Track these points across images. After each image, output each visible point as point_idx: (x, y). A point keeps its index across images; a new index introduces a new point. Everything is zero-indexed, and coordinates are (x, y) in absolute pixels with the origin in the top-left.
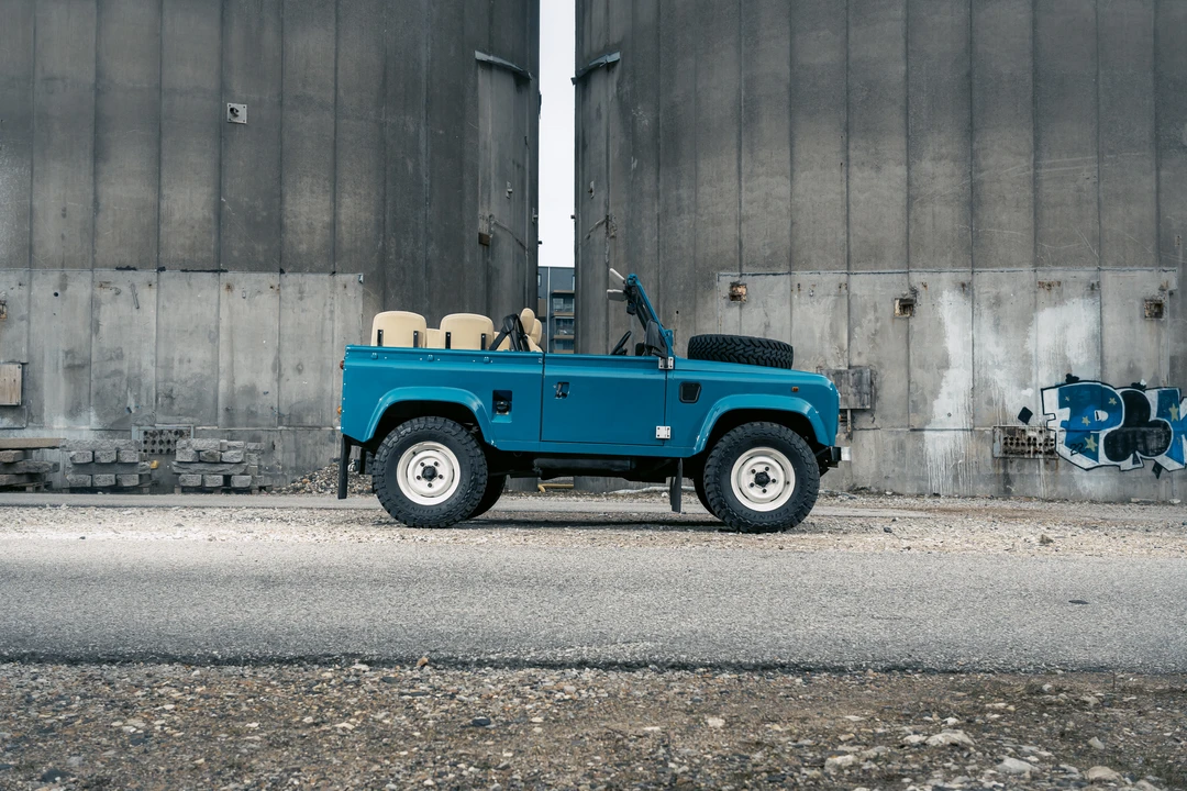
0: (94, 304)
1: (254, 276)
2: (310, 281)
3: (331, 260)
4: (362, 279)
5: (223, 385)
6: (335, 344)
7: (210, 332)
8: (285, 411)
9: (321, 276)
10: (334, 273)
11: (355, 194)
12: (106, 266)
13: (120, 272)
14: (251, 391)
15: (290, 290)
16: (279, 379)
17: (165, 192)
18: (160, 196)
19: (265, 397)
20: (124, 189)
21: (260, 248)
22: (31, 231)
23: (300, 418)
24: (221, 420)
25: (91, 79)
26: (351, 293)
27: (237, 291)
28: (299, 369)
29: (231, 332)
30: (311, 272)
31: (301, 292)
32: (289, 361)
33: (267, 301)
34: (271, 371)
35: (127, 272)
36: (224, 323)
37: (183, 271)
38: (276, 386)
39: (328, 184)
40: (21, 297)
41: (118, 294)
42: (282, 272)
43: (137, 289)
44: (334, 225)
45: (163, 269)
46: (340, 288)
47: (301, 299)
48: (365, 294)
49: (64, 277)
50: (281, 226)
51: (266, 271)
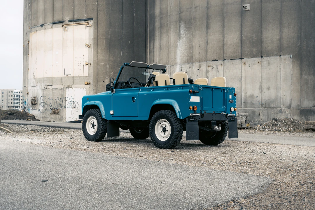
0: (207, 72)
1: (252, 59)
2: (272, 59)
3: (280, 51)
4: (291, 57)
5: (243, 95)
6: (282, 79)
7: (239, 78)
8: (263, 103)
9: (276, 57)
10: (281, 55)
11: (289, 27)
12: (210, 60)
13: (213, 62)
14: (252, 96)
15: (265, 63)
16: (261, 93)
17: (226, 36)
18: (224, 37)
19: (256, 98)
20: (214, 36)
21: (254, 50)
22: (192, 52)
23: (269, 105)
24: (243, 105)
25: (206, 5)
26: (287, 62)
27: (247, 65)
28: (268, 89)
29: (245, 77)
30: (272, 56)
31: (269, 63)
32: (265, 86)
33: (257, 67)
34: (258, 90)
35: (215, 61)
36: (243, 75)
37: (231, 60)
38: (260, 94)
39: (278, 25)
40: (190, 71)
41: (213, 68)
42: (262, 57)
43: (218, 66)
44: (281, 39)
45: (225, 60)
46: (283, 61)
47: (269, 65)
48: (293, 62)
49: (200, 65)
50: (262, 42)
51: (256, 57)
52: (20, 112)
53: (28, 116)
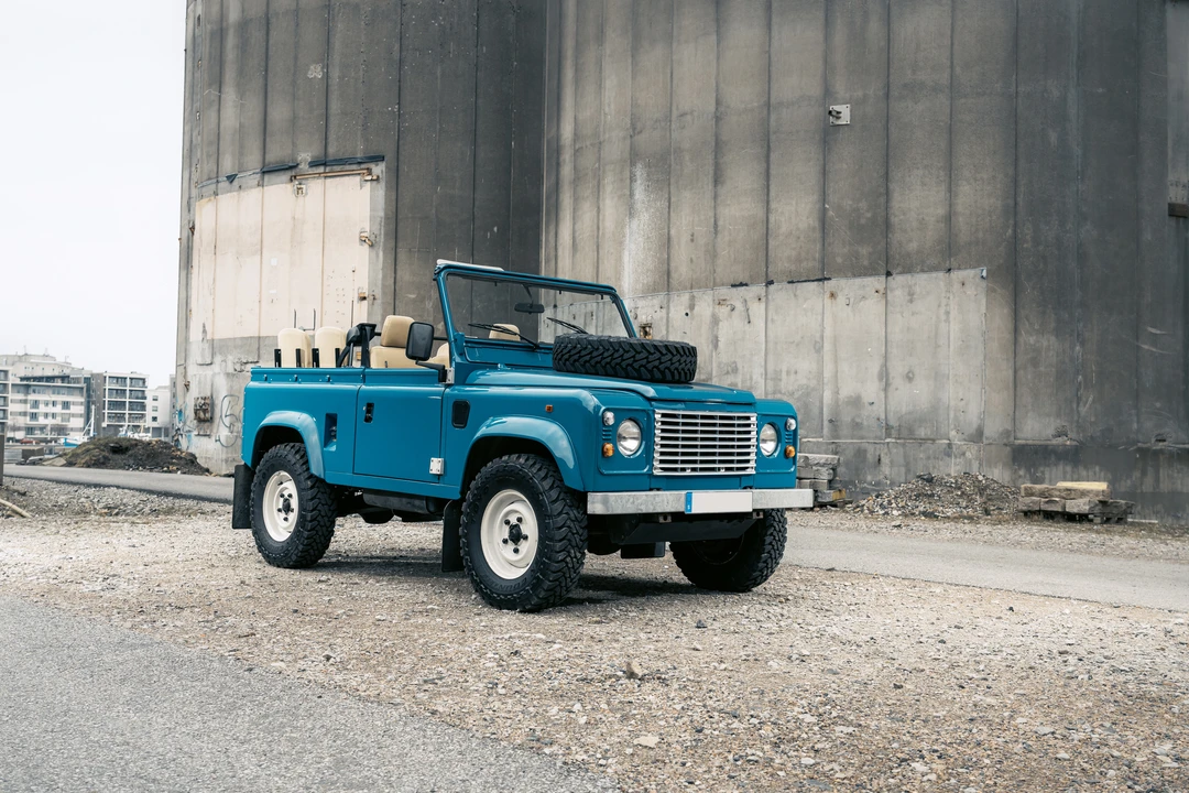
0: (715, 321)
1: (858, 281)
2: (921, 281)
3: (947, 255)
4: (984, 274)
5: (827, 396)
6: (952, 349)
7: (816, 342)
8: (893, 422)
9: (934, 275)
10: (950, 270)
11: (976, 180)
12: (723, 285)
13: (734, 289)
14: (856, 402)
15: (898, 293)
16: (885, 390)
17: (773, 205)
18: (768, 211)
19: (870, 408)
20: (739, 208)
21: (864, 251)
22: (669, 258)
23: (911, 431)
24: (826, 431)
25: (712, 108)
26: (970, 291)
27: (841, 299)
28: (909, 377)
29: (835, 341)
30: (923, 271)
31: (911, 294)
32: (897, 369)
33: (872, 308)
34: (876, 380)
35: (740, 288)
36: (828, 333)
37: (789, 282)
38: (883, 395)
39: (942, 173)
40: (661, 318)
41: (733, 310)
42: (889, 274)
43: (749, 303)
44: (949, 218)
45: (771, 283)
46: (957, 286)
47: (911, 301)
48: (990, 291)
49: (693, 298)
50: (888, 225)
51: (871, 275)
52: (149, 443)
53: (172, 458)
